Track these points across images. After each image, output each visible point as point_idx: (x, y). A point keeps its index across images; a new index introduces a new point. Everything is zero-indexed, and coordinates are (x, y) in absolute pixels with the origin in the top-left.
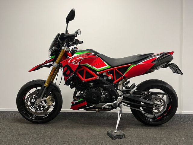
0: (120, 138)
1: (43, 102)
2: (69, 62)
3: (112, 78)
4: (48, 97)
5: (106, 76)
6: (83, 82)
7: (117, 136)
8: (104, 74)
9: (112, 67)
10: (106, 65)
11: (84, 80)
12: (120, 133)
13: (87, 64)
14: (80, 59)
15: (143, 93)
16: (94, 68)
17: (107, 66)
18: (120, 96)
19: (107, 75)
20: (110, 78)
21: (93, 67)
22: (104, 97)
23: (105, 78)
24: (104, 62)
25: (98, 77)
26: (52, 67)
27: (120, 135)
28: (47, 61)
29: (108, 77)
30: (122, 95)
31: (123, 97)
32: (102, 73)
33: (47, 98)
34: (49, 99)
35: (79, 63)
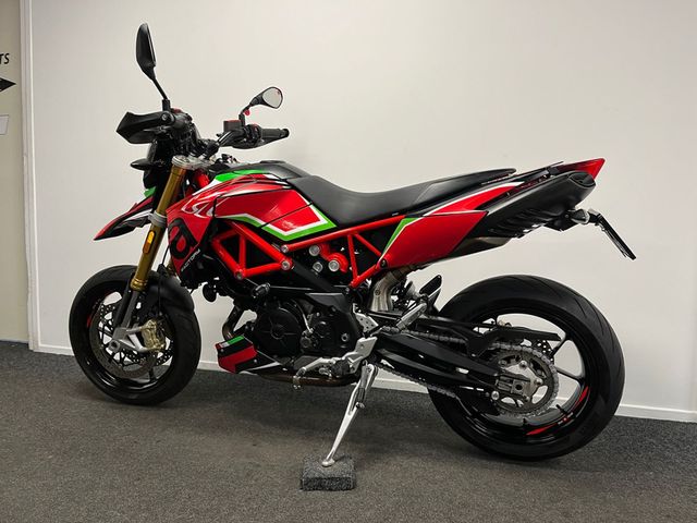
0: (331, 490)
1: (134, 338)
2: (183, 209)
3: (341, 266)
4: (148, 325)
5: (319, 258)
6: (237, 279)
7: (320, 478)
8: (314, 252)
9: (340, 226)
10: (318, 220)
11: (241, 272)
12: (344, 469)
13: (246, 215)
14: (212, 198)
15: (456, 330)
16: (271, 228)
17: (323, 222)
18: (367, 336)
19: (325, 257)
20: (334, 267)
21: (269, 226)
22: (310, 336)
23: (318, 268)
24: (312, 207)
25: (286, 264)
26: (148, 227)
27: (332, 479)
28: (136, 206)
29: (326, 264)
30: (372, 331)
31: (375, 338)
32: (306, 249)
33: (144, 327)
34: (150, 329)
35: (213, 213)
